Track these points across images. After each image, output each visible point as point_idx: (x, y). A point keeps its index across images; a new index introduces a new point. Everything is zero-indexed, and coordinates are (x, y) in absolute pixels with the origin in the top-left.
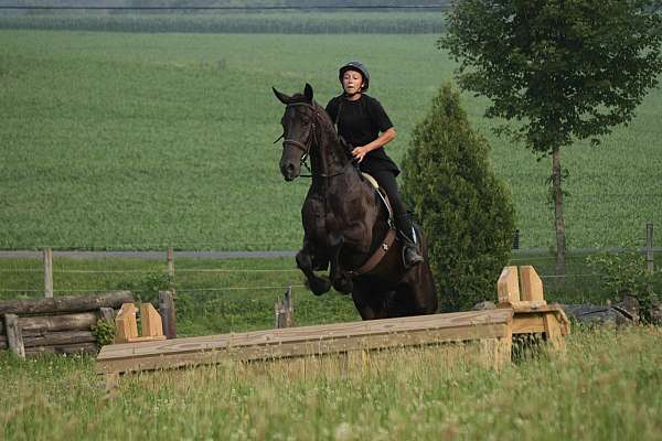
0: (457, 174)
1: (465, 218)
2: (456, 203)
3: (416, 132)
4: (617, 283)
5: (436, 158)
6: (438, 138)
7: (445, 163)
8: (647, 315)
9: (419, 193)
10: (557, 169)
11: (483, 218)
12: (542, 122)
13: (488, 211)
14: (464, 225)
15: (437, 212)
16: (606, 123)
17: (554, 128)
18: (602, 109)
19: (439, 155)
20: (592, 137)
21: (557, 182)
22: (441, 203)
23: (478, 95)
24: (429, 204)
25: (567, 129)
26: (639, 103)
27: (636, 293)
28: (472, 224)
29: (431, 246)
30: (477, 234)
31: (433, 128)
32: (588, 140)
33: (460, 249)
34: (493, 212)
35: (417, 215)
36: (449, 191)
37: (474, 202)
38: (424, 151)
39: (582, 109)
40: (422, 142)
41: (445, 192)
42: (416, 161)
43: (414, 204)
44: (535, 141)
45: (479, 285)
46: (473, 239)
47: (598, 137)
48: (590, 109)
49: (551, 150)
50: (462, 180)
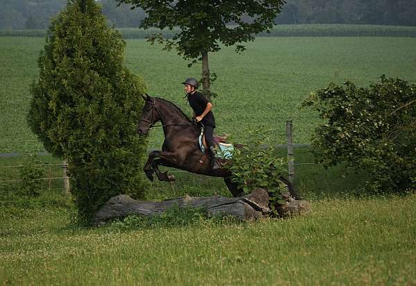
0: (92, 68)
1: (100, 111)
2: (90, 98)
3: (52, 29)
4: (246, 173)
5: (70, 53)
6: (72, 33)
7: (79, 58)
8: (278, 206)
9: (54, 88)
10: (206, 73)
11: (117, 112)
12: (192, 31)
13: (122, 105)
14: (98, 119)
15: (72, 106)
16: (250, 31)
17: (203, 36)
18: (246, 18)
19: (73, 51)
20: (237, 43)
21: (206, 84)
22: (75, 97)
23: (133, 8)
24: (64, 99)
25: (214, 36)
26: (279, 12)
27: (265, 184)
28: (106, 119)
29: (65, 141)
30: (110, 127)
31: (68, 24)
32: (234, 47)
33: (94, 143)
34: (127, 106)
35: (52, 110)
36: (83, 85)
37: (107, 96)
38: (58, 47)
39: (228, 18)
40: (57, 38)
41: (79, 87)
42: (51, 57)
43: (49, 99)
44: (185, 48)
45: (114, 179)
46: (107, 133)
47: (243, 43)
48: (234, 18)
49: (200, 56)
50: (97, 74)
